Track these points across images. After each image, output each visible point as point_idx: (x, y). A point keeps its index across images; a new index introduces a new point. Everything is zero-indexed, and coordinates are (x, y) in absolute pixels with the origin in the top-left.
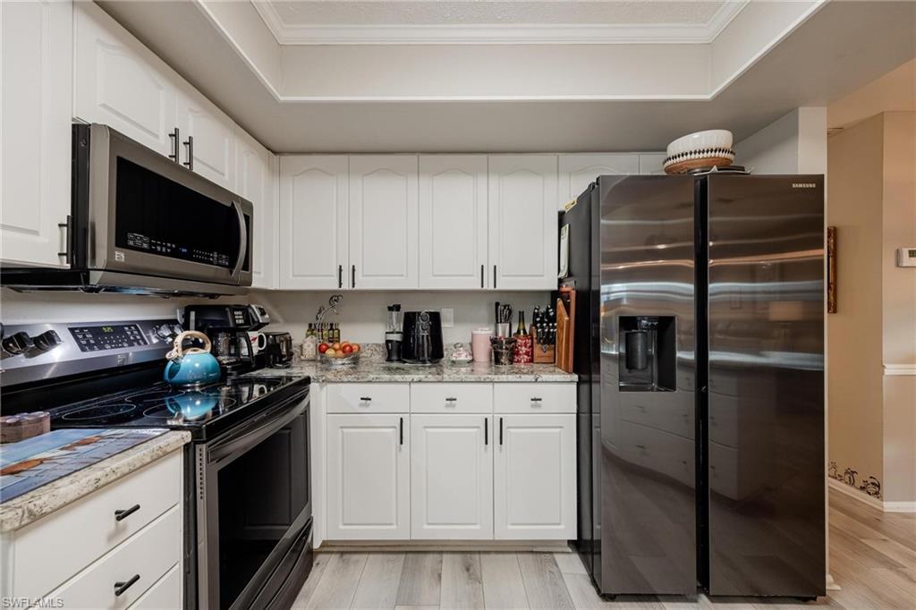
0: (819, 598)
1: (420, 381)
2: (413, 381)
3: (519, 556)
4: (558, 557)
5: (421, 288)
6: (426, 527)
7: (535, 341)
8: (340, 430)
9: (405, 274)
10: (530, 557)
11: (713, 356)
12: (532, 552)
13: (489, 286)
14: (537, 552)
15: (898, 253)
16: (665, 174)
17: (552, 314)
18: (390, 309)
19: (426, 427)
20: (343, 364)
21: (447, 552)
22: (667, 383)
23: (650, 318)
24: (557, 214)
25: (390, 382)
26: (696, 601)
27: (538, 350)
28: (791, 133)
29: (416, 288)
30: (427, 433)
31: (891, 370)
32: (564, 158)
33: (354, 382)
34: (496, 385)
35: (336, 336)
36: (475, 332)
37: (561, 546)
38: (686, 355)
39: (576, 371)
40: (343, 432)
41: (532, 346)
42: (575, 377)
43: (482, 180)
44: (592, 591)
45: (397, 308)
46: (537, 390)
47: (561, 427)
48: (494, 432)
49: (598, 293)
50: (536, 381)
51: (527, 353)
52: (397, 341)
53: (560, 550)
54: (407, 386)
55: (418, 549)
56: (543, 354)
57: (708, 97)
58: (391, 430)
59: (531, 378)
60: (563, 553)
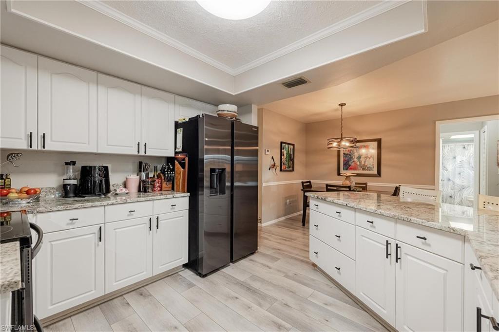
0: (256, 251)
1: (113, 204)
2: (108, 205)
3: (163, 280)
4: (180, 273)
5: (99, 151)
6: (115, 284)
7: (163, 180)
8: (49, 243)
9: (87, 143)
10: (169, 278)
11: (236, 184)
12: (168, 276)
13: (142, 153)
14: (170, 276)
15: (265, 150)
16: (217, 116)
17: (172, 167)
18: (67, 164)
19: (115, 229)
20: (29, 203)
21: (125, 294)
22: (222, 192)
23: (219, 169)
24: (174, 122)
25: (92, 207)
26: (229, 265)
27: (164, 185)
28: (250, 111)
29: (95, 151)
30: (116, 232)
31: (264, 185)
32: (178, 97)
33: (64, 210)
34: (155, 201)
35: (7, 183)
36: (128, 177)
37: (180, 269)
38: (228, 184)
39: (188, 192)
40: (52, 245)
41: (161, 183)
42: (189, 194)
43: (138, 98)
44: (198, 277)
45: (74, 163)
46: (173, 201)
47: (183, 216)
48: (153, 224)
49: (203, 160)
50: (173, 197)
51: (159, 187)
52: (74, 184)
53: (180, 270)
54: (103, 208)
55: (106, 300)
56: (167, 186)
57: (234, 94)
58: (91, 235)
59: (171, 196)
60: (181, 271)
